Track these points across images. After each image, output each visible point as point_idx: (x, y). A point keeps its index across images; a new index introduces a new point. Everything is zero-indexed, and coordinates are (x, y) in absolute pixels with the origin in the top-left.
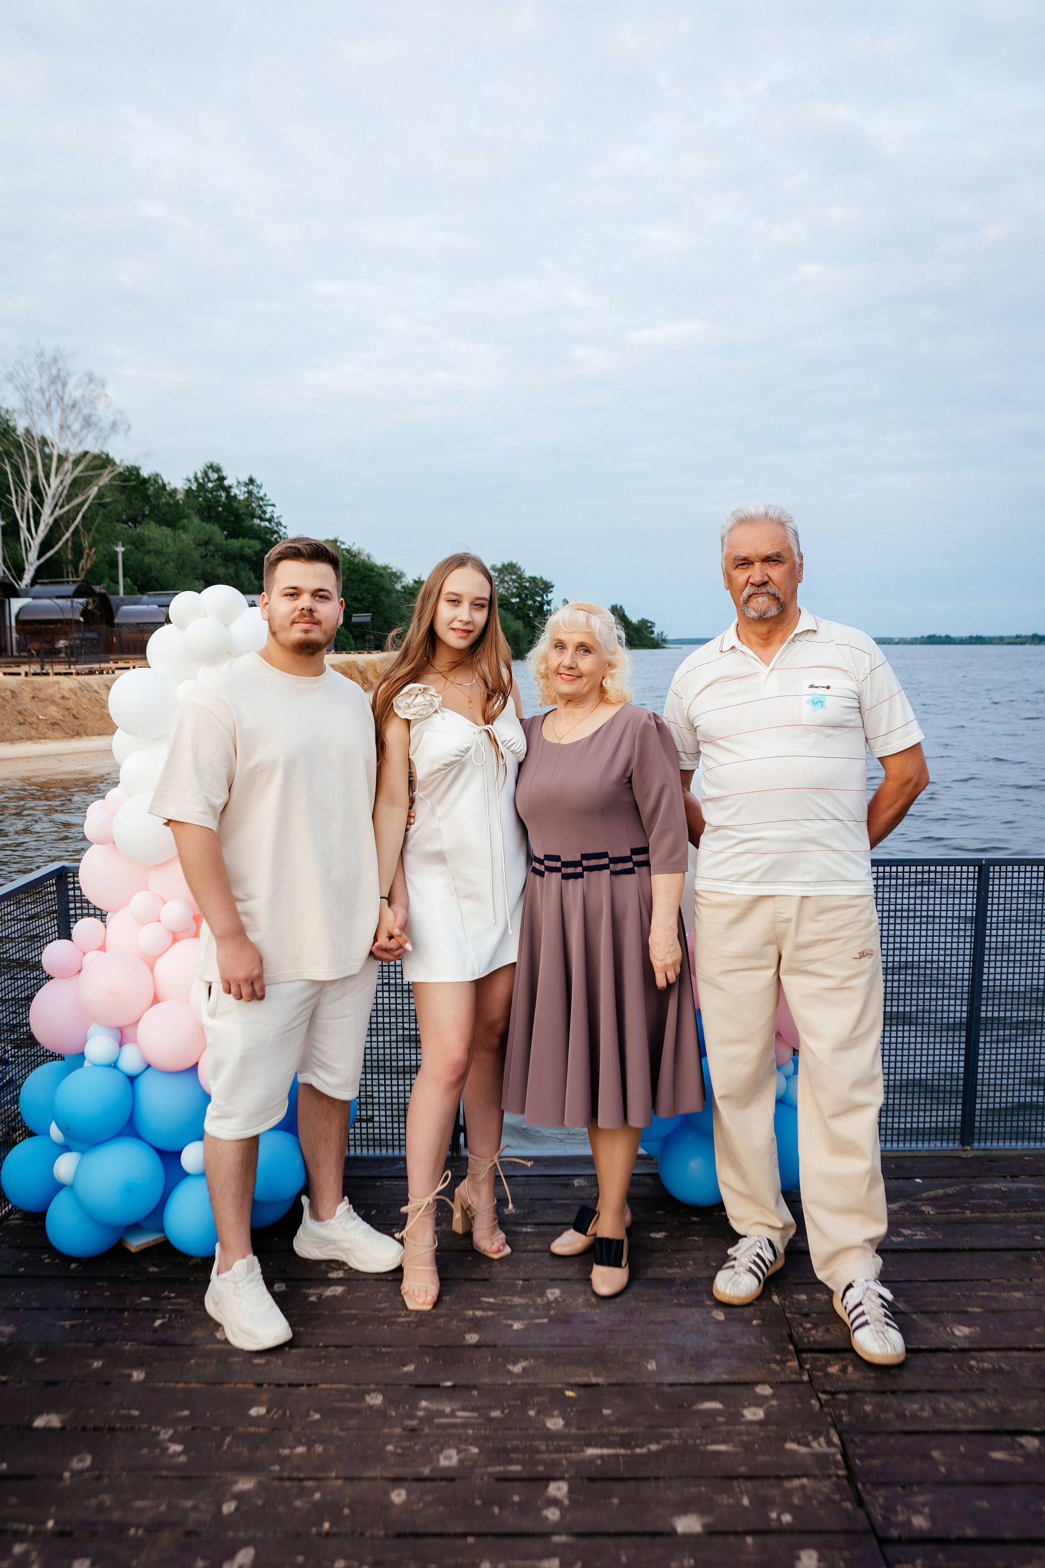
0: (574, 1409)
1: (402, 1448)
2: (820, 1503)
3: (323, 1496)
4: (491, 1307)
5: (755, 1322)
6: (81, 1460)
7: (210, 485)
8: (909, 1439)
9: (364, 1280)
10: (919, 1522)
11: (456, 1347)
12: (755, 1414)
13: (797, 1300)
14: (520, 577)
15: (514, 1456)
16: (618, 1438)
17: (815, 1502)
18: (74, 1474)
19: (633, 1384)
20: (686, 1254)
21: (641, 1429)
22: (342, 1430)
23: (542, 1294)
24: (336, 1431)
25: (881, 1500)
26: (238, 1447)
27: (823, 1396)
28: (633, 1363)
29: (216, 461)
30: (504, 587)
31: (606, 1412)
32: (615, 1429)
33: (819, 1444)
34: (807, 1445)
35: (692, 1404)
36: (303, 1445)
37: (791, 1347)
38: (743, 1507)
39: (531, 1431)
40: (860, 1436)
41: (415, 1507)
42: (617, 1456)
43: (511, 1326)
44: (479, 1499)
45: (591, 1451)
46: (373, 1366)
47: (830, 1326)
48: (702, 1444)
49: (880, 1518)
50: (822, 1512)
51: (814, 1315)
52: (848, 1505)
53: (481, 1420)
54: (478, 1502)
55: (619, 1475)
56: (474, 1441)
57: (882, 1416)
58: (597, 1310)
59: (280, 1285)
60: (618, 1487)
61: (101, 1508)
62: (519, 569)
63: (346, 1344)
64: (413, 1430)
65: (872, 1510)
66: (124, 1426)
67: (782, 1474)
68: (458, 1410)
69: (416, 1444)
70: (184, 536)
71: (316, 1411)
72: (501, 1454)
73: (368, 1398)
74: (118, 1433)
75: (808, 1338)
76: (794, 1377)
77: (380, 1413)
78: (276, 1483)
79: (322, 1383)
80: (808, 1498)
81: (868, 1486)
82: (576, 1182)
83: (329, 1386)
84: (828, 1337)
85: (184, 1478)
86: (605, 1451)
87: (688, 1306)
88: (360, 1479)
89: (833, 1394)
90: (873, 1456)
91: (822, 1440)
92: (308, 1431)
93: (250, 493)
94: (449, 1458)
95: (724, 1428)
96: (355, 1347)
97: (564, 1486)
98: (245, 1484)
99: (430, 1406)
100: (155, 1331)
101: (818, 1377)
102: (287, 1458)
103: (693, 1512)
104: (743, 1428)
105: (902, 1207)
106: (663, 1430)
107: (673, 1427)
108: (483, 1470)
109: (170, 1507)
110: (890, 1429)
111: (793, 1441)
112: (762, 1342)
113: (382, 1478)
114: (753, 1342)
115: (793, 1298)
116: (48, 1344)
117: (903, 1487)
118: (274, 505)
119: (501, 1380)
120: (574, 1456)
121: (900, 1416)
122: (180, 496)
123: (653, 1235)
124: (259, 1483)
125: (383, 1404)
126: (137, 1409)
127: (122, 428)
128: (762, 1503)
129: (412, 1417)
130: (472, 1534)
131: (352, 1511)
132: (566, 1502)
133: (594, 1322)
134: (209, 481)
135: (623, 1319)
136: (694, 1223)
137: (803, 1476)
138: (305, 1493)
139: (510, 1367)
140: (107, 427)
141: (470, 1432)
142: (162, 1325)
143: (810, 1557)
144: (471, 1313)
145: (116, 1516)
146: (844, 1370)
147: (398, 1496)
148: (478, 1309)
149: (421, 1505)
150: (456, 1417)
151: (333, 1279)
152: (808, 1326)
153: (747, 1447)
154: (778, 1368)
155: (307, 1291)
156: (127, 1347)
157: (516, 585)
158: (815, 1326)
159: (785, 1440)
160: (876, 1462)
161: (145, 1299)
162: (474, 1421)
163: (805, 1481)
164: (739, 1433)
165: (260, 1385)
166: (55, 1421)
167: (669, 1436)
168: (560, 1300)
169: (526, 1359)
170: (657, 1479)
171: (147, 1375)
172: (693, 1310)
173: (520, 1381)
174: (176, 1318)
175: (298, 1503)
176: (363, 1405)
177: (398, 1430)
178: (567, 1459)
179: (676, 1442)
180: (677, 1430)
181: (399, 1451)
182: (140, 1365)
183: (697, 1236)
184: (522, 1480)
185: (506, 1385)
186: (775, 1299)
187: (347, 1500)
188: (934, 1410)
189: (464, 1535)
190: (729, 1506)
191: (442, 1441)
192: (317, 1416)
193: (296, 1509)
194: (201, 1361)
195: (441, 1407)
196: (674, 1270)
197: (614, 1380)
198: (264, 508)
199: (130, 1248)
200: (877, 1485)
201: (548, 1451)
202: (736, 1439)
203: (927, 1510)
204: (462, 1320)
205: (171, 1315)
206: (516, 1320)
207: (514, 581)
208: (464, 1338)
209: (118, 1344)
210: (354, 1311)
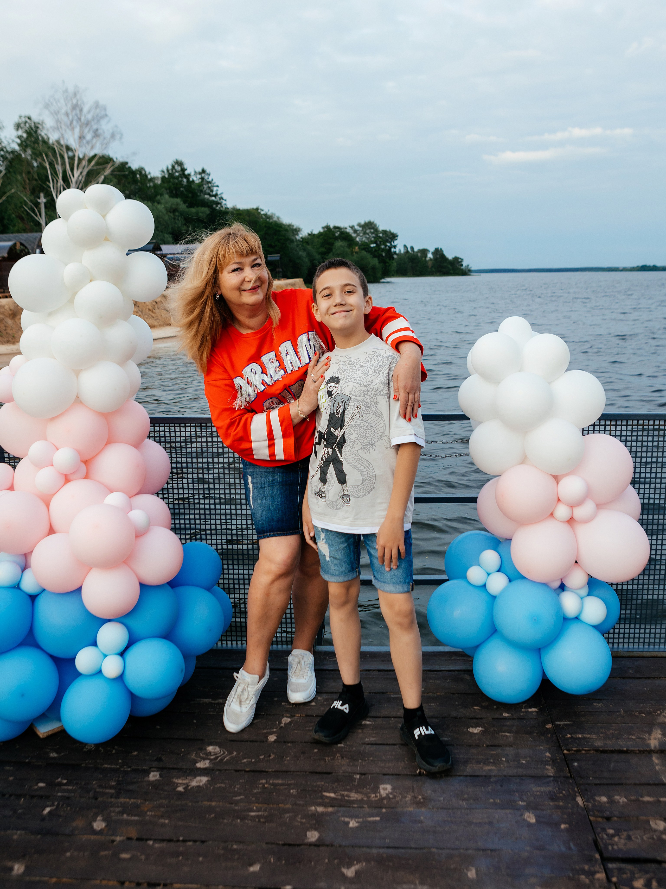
4: (332, 803)
5: (563, 826)
7: (176, 174)
9: (226, 770)
11: (299, 845)
13: (599, 802)
14: (376, 230)
20: (499, 751)
23: (376, 790)
30: (366, 237)
37: (597, 856)
43: (348, 823)
46: (223, 865)
47: (631, 833)
51: (615, 819)
58: (423, 809)
59: (155, 773)
62: (375, 225)
63: (203, 838)
75: (612, 845)
79: (177, 883)
84: (631, 845)
87: (502, 806)
93: (202, 179)
96: (210, 842)
100: (43, 819)
112: (570, 849)
114: (563, 849)
115: (595, 800)
118: (218, 186)
122: (158, 182)
123: (471, 730)
127: (118, 136)
133: (421, 822)
134: (176, 171)
135: (446, 819)
136: (505, 719)
139: (344, 870)
140: (109, 136)
142: (50, 812)
144: (313, 808)
148: (320, 805)
151: (200, 769)
152: (611, 831)
154: (587, 881)
155: (177, 781)
157: (374, 235)
158: (617, 833)
161: (41, 785)
165: (122, 883)
168: (391, 796)
169: (359, 862)
171: (27, 868)
172: (508, 811)
174: (63, 805)
182: (22, 857)
183: (508, 733)
186: (579, 800)
194: (76, 854)
196: (490, 768)
198: (212, 188)
199: (39, 733)
204: (304, 817)
205: (61, 803)
206: (352, 817)
207: (372, 233)
208: (306, 835)
209: (9, 832)
210: (214, 804)
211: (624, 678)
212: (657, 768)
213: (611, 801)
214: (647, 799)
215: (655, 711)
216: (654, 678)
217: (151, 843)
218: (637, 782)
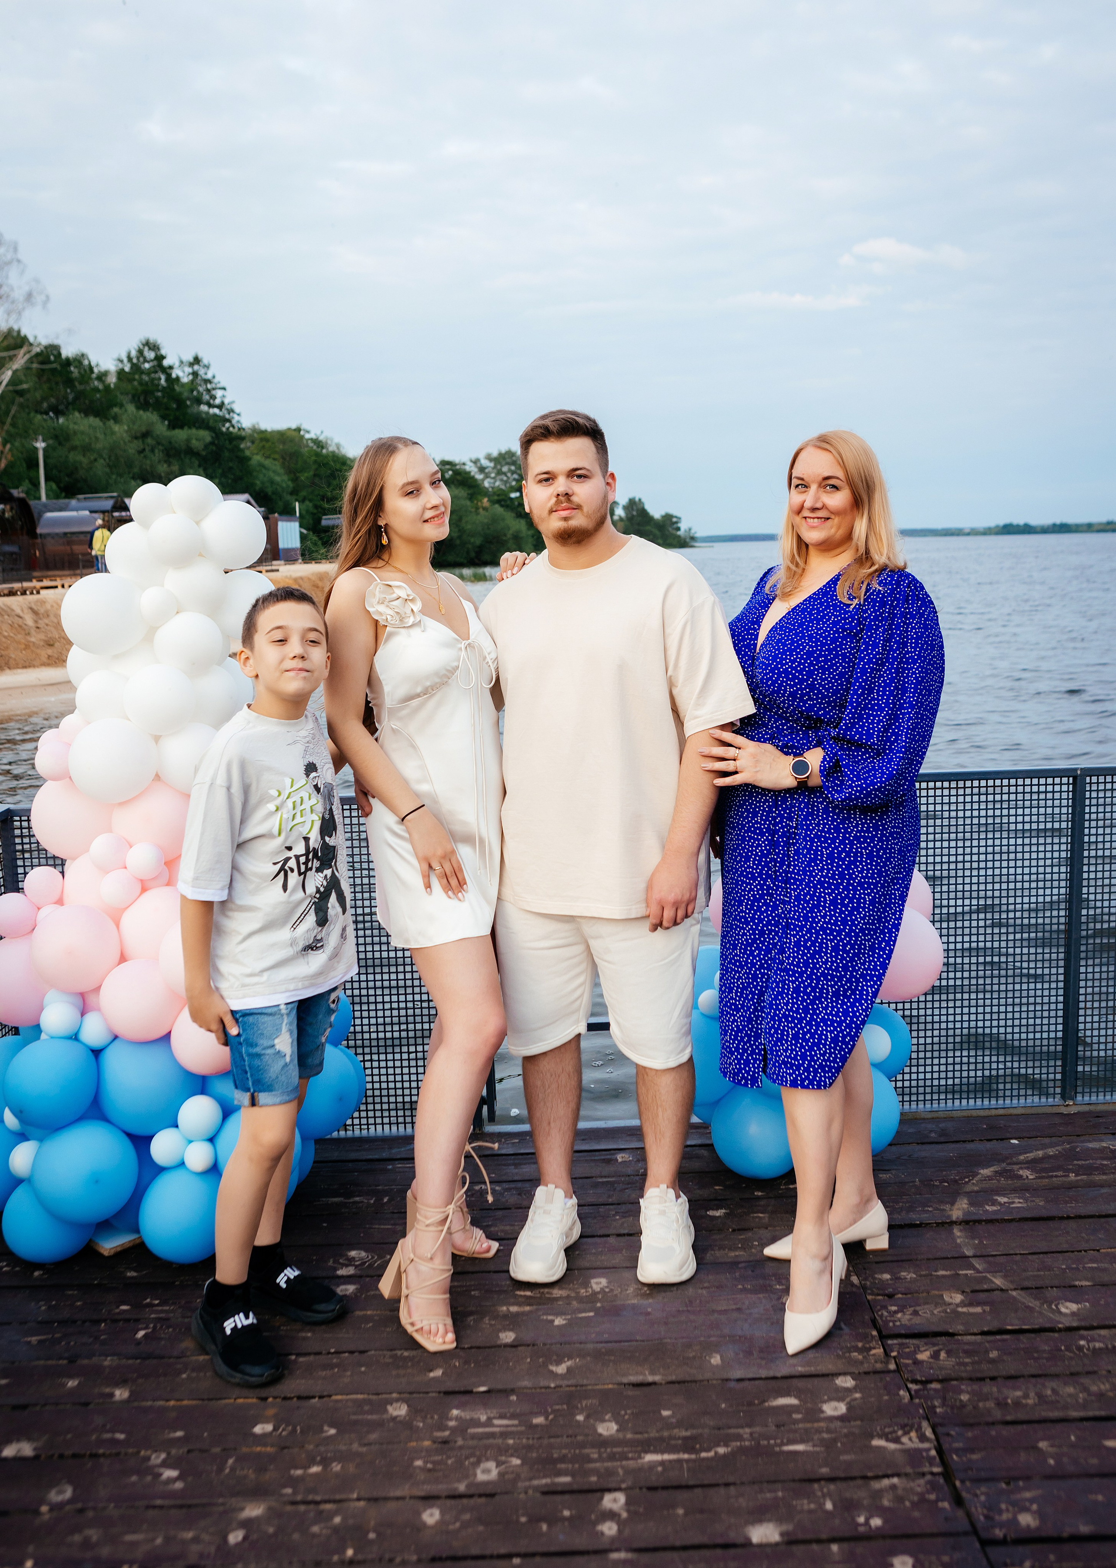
0: (629, 1412)
1: (433, 1463)
2: (913, 1504)
3: (343, 1520)
4: (528, 1302)
6: (60, 1492)
7: (147, 366)
8: (1012, 1429)
10: (1026, 1520)
11: (491, 1347)
12: (836, 1409)
13: (880, 1280)
15: (563, 1466)
16: (680, 1442)
17: (907, 1504)
18: (54, 1507)
19: (695, 1382)
20: (750, 1234)
21: (706, 1431)
22: (361, 1445)
23: (586, 1284)
24: (355, 1446)
25: (983, 1498)
26: (243, 1469)
27: (911, 1386)
28: (694, 1358)
29: (152, 338)
31: (666, 1413)
32: (676, 1432)
33: (910, 1439)
34: (897, 1440)
35: (764, 1401)
36: (319, 1464)
37: (875, 1333)
38: (827, 1512)
39: (580, 1438)
40: (957, 1429)
41: (451, 1527)
42: (680, 1461)
43: (553, 1321)
44: (523, 1515)
45: (650, 1457)
46: (394, 1372)
47: (918, 1308)
48: (776, 1445)
49: (982, 1518)
50: (916, 1514)
51: (900, 1295)
52: (946, 1505)
53: (523, 1428)
54: (523, 1519)
55: (683, 1483)
56: (515, 1451)
57: (981, 1405)
58: (648, 1301)
60: (682, 1496)
61: (87, 1544)
63: (362, 1348)
64: (445, 1442)
65: (973, 1509)
66: (108, 1452)
67: (870, 1474)
68: (495, 1418)
69: (449, 1457)
70: (116, 428)
71: (332, 1426)
72: (548, 1464)
73: (390, 1409)
74: (102, 1460)
75: (894, 1322)
76: (879, 1366)
77: (406, 1424)
78: (289, 1508)
79: (336, 1394)
80: (900, 1499)
81: (968, 1484)
82: (620, 1157)
83: (344, 1397)
84: (917, 1320)
85: (181, 1507)
86: (666, 1457)
87: (755, 1291)
88: (386, 1499)
89: (925, 1383)
90: (972, 1451)
91: (913, 1434)
92: (322, 1449)
93: (195, 374)
94: (487, 1471)
95: (801, 1425)
96: (372, 1352)
97: (621, 1498)
98: (254, 1511)
99: (463, 1414)
100: (138, 1343)
101: (907, 1365)
102: (302, 1479)
103: (769, 1520)
104: (822, 1424)
105: (996, 1172)
106: (732, 1431)
107: (742, 1427)
108: (527, 1484)
109: (168, 1540)
110: (990, 1420)
111: (880, 1437)
113: (411, 1497)
115: (875, 1278)
116: (13, 1363)
117: (1008, 1484)
118: (224, 389)
119: (543, 1383)
120: (631, 1464)
121: (1001, 1404)
122: (112, 380)
123: (711, 1213)
124: (270, 1509)
125: (408, 1414)
126: (122, 1432)
127: (40, 299)
128: (848, 1507)
129: (443, 1428)
130: (518, 1555)
131: (379, 1534)
132: (624, 1515)
133: (648, 1314)
134: (145, 361)
135: (681, 1309)
136: (759, 1198)
137: (893, 1476)
138: (322, 1517)
139: (553, 1368)
140: (21, 299)
141: (511, 1442)
142: (145, 1336)
143: (904, 1563)
144: (505, 1308)
145: (105, 1551)
146: (935, 1356)
147: (431, 1516)
148: (513, 1304)
149: (458, 1525)
150: (494, 1426)
151: (342, 1277)
152: (894, 1308)
153: (829, 1445)
154: (860, 1357)
156: (106, 1363)
158: (902, 1309)
159: (872, 1437)
160: (975, 1457)
161: (124, 1307)
162: (513, 1429)
163: (895, 1480)
164: (819, 1431)
165: (264, 1400)
166: (26, 1449)
167: (739, 1437)
168: (605, 1290)
169: (570, 1358)
170: (727, 1485)
171: (132, 1393)
172: (761, 1296)
173: (564, 1383)
174: (161, 1327)
175: (315, 1529)
176: (385, 1416)
177: (427, 1443)
178: (622, 1467)
179: (747, 1443)
180: (748, 1430)
181: (429, 1466)
182: (122, 1382)
183: (762, 1213)
184: (572, 1492)
185: (549, 1387)
186: (854, 1279)
187: (372, 1523)
188: (1040, 1396)
189: (509, 1556)
190: (810, 1512)
191: (478, 1453)
192: (333, 1431)
193: (314, 1535)
194: (194, 1375)
195: (476, 1416)
196: (737, 1253)
197: (674, 1378)
198: (213, 392)
199: (102, 1251)
200: (978, 1481)
201: (601, 1459)
202: (816, 1437)
203: (1035, 1507)
204: (494, 1318)
205: (159, 1326)
206: (557, 1314)
207: (513, 473)
208: (498, 1337)
209: (95, 1360)
210: (369, 1313)
211: (923, 1143)
212: (958, 1241)
213: (896, 1278)
214: (941, 1273)
215: (962, 1179)
216: (964, 1141)
217: (293, 1357)
218: (930, 1256)
